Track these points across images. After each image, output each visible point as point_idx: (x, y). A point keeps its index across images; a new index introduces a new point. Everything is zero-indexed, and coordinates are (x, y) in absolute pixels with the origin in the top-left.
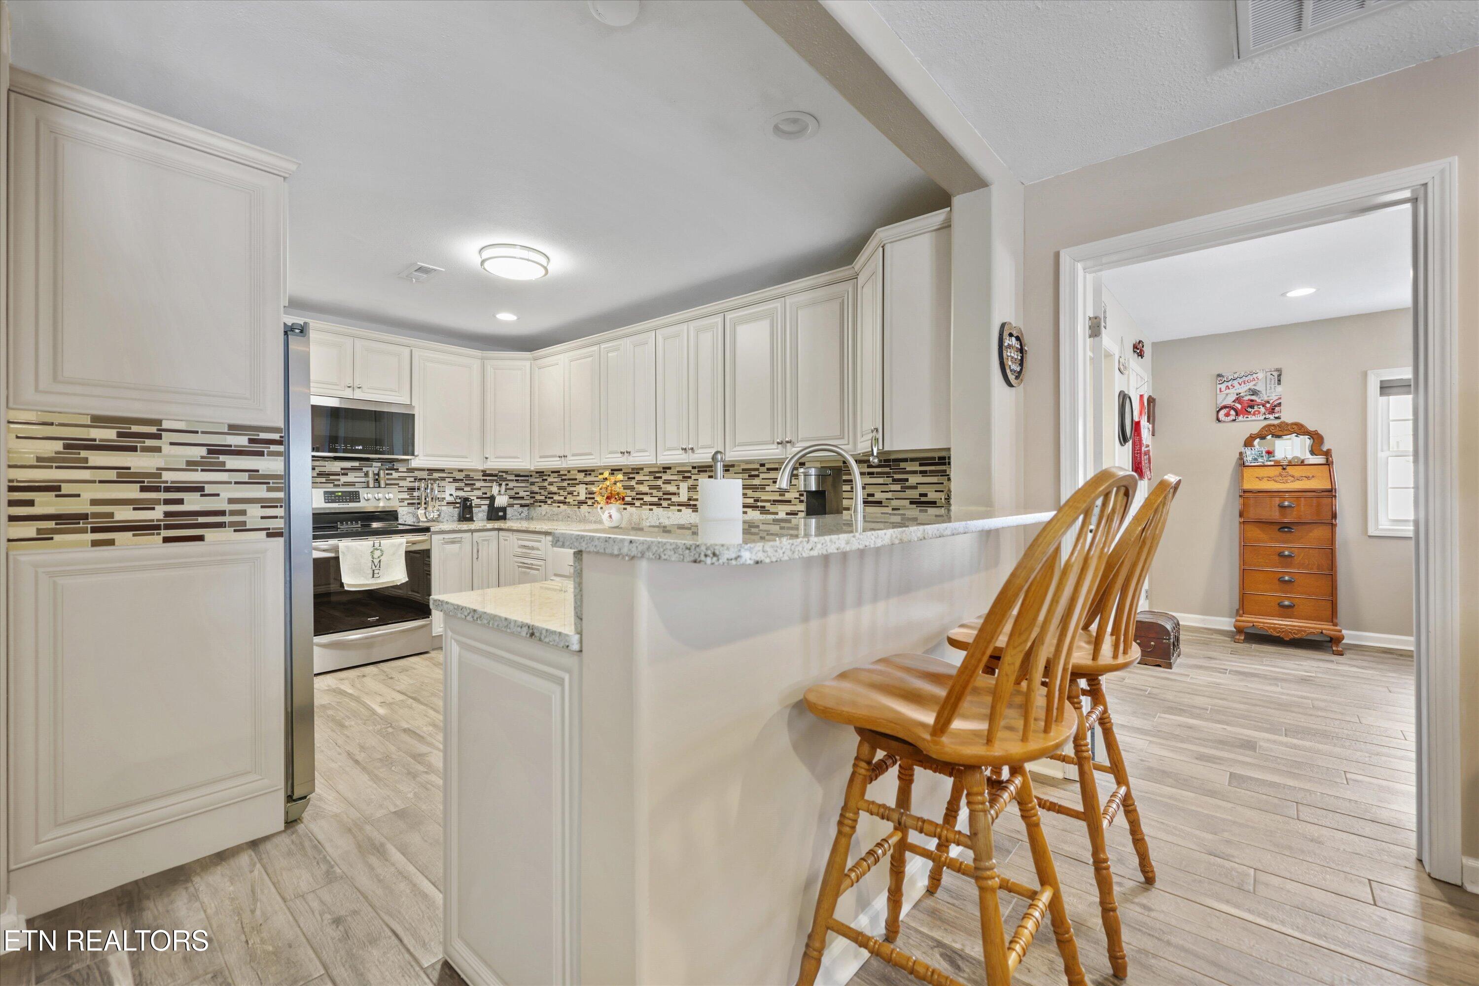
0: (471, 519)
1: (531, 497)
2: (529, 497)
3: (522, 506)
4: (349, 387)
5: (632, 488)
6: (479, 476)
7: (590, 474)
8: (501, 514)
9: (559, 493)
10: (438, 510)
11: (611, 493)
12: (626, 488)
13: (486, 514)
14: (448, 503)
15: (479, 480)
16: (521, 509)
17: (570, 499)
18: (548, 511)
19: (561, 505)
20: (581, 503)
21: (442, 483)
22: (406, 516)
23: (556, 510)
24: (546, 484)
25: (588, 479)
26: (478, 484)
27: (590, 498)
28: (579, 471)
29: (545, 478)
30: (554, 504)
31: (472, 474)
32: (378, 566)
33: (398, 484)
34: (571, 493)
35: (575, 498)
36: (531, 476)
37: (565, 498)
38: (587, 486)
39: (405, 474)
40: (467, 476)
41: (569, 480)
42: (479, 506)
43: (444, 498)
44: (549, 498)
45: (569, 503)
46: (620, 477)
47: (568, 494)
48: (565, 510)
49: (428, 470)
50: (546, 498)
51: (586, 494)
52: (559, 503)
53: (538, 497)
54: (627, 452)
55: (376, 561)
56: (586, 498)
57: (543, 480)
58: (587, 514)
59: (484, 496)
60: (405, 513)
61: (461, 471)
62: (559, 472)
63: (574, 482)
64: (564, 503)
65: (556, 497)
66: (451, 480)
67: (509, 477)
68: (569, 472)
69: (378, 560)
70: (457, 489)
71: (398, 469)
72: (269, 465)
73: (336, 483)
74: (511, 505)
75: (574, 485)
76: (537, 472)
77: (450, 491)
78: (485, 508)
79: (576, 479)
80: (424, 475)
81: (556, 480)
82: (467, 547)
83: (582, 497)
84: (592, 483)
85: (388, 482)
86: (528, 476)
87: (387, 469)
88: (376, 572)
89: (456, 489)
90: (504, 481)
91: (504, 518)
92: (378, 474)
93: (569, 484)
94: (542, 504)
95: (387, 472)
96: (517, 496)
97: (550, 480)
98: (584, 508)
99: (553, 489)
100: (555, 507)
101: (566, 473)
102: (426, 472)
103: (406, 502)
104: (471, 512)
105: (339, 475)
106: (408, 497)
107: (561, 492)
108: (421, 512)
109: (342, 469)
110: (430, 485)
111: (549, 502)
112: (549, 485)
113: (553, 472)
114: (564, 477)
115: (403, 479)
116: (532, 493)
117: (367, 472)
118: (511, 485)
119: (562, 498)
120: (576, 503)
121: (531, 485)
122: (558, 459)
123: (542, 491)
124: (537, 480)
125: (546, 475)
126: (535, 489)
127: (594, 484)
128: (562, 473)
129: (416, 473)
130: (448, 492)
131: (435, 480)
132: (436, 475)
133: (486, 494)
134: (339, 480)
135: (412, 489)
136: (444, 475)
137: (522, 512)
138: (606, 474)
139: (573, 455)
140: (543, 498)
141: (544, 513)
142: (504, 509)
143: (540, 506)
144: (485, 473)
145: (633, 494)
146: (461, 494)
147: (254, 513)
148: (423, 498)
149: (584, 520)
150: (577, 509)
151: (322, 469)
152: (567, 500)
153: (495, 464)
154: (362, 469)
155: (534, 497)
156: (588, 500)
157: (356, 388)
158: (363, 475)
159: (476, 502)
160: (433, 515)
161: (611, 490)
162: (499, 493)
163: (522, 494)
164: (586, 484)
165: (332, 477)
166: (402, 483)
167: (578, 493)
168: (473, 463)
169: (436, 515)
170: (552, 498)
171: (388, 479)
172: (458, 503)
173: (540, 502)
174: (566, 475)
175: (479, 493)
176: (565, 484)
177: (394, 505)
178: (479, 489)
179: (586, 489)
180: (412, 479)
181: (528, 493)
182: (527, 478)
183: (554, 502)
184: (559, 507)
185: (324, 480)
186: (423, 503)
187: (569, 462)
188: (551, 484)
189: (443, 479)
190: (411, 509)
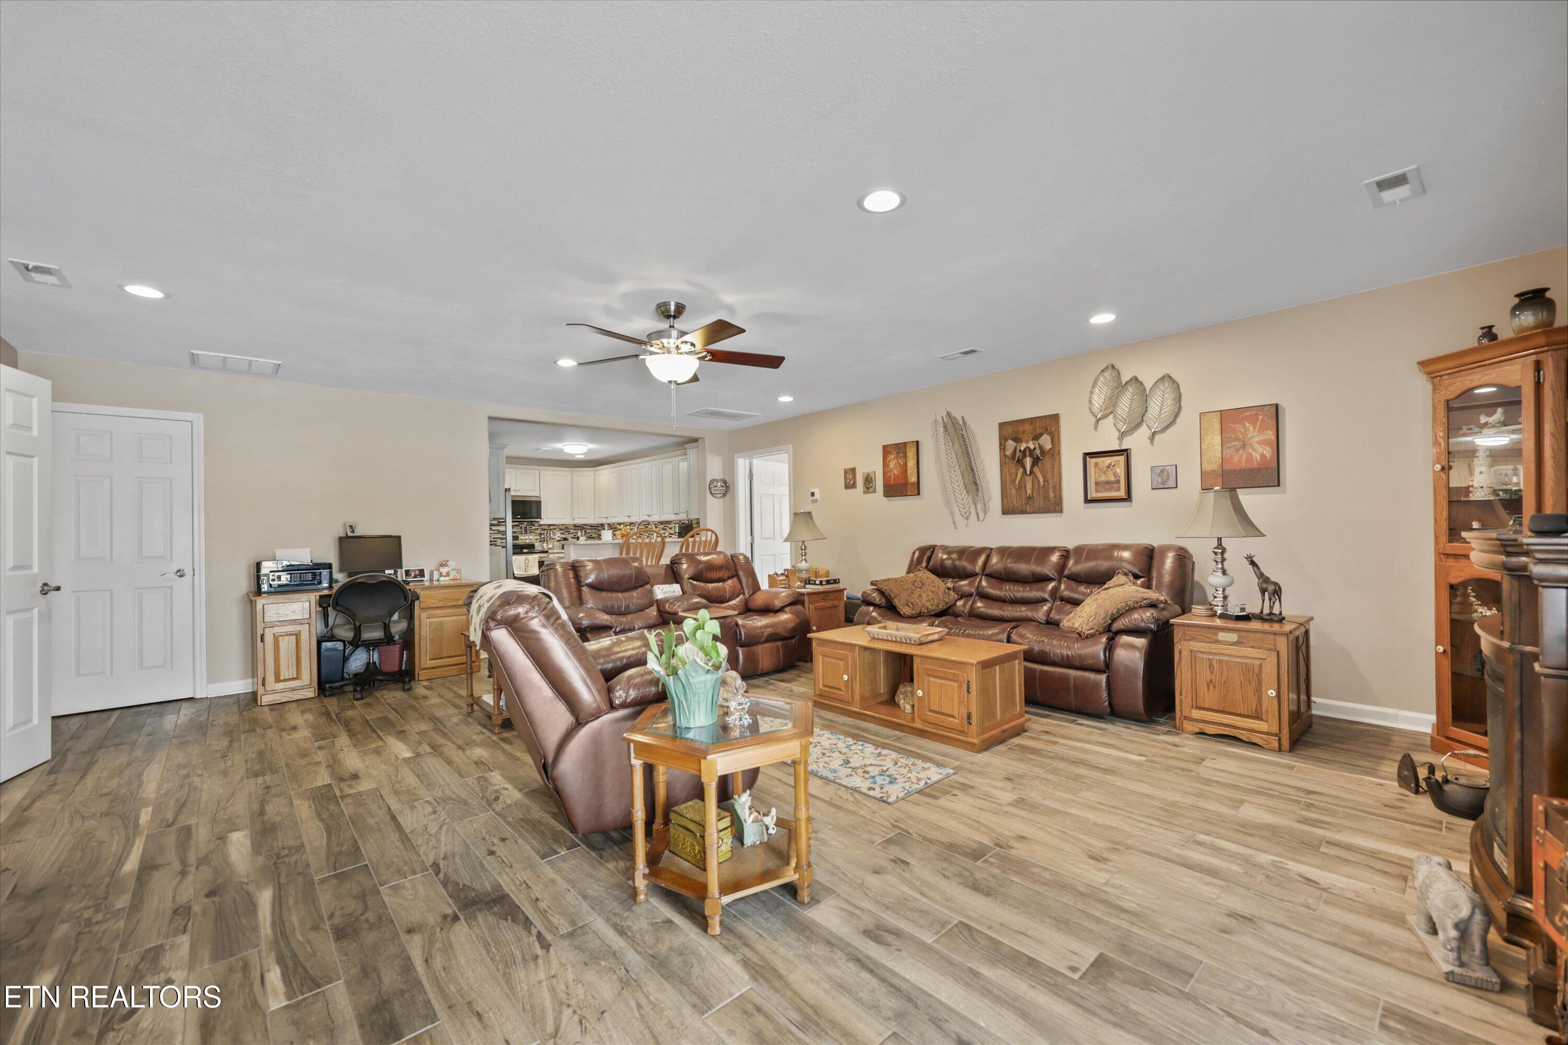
10: (552, 543)
14: (557, 540)
15: (571, 529)
21: (554, 531)
22: (538, 547)
26: (571, 531)
31: (569, 527)
32: (528, 567)
39: (538, 528)
40: (567, 528)
43: (555, 538)
49: (548, 525)
59: (574, 537)
60: (538, 545)
61: (564, 525)
66: (560, 530)
67: (586, 528)
69: (528, 564)
71: (535, 525)
72: (502, 528)
76: (601, 525)
77: (558, 535)
80: (546, 527)
87: (530, 526)
88: (527, 569)
89: (561, 534)
90: (584, 529)
96: (590, 536)
103: (538, 540)
106: (539, 537)
108: (545, 545)
110: (549, 532)
115: (537, 530)
117: (527, 527)
118: (587, 531)
121: (598, 531)
129: (543, 527)
131: (551, 530)
132: (552, 527)
133: (575, 535)
135: (541, 534)
136: (555, 527)
144: (575, 526)
146: (563, 536)
147: (499, 541)
148: (546, 538)
151: (515, 527)
153: (578, 521)
154: (525, 526)
158: (525, 528)
159: (570, 539)
160: (550, 546)
162: (581, 535)
163: (593, 535)
166: (536, 532)
168: (568, 521)
171: (531, 530)
172: (562, 540)
174: (612, 526)
175: (572, 535)
177: (533, 541)
178: (571, 533)
180: (541, 530)
181: (596, 535)
185: (515, 532)
186: (546, 540)
189: (555, 529)
190: (541, 543)
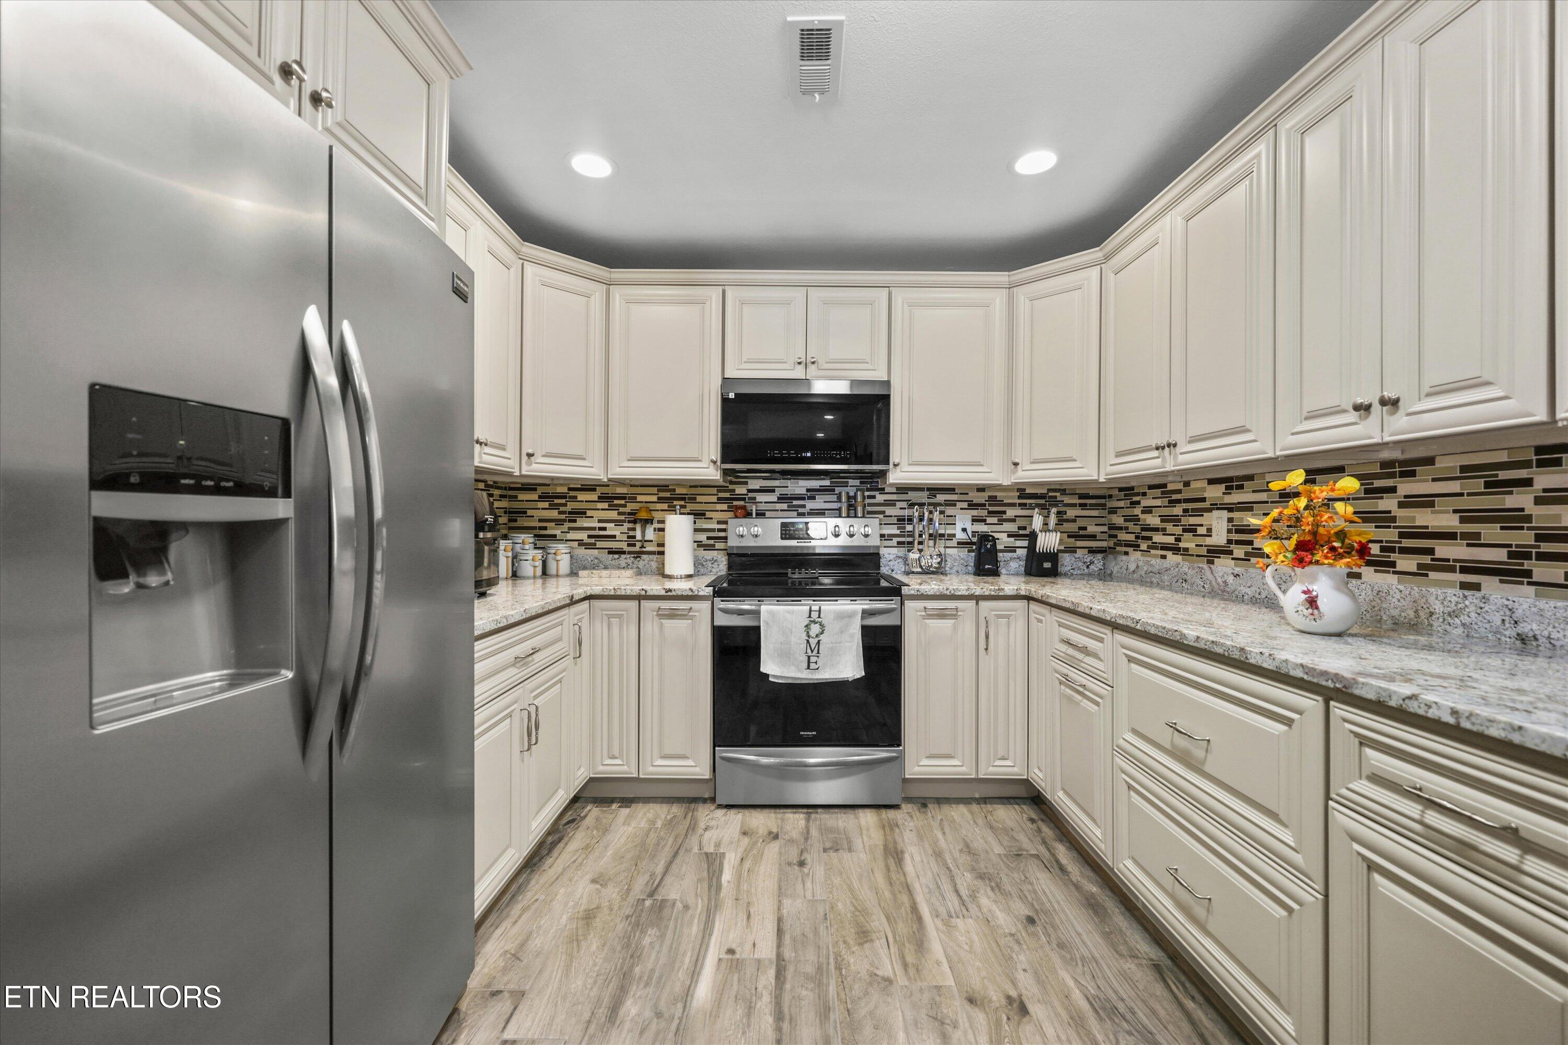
0: (995, 573)
1: (1111, 536)
2: (1106, 536)
3: (1092, 551)
4: (800, 363)
5: (1384, 519)
6: (1012, 497)
7: (1241, 487)
8: (1047, 565)
9: (1164, 529)
10: (940, 555)
11: (1314, 533)
12: (1366, 517)
13: (1023, 563)
14: (959, 543)
15: (1013, 505)
16: (1088, 558)
17: (1188, 543)
18: (1140, 564)
19: (1169, 554)
20: (1214, 553)
21: (950, 511)
22: (893, 562)
23: (1157, 563)
24: (1137, 511)
25: (1236, 497)
26: (1011, 513)
27: (1238, 542)
28: (1211, 482)
29: (1136, 499)
30: (1153, 552)
31: (1000, 495)
32: (816, 651)
33: (883, 512)
34: (1191, 530)
35: (1200, 540)
36: (1110, 496)
37: (1178, 540)
38: (1231, 515)
39: (894, 497)
40: (992, 499)
41: (1187, 501)
42: (1012, 549)
43: (954, 535)
44: (1145, 538)
45: (1186, 549)
46: (1349, 484)
47: (1184, 531)
48: (1177, 565)
49: (929, 489)
50: (1137, 537)
51: (1229, 531)
52: (1163, 548)
53: (1123, 536)
54: (1383, 402)
55: (813, 642)
56: (1230, 542)
57: (1132, 503)
58: (1231, 579)
59: (1021, 532)
60: (892, 557)
61: (981, 489)
62: (1165, 486)
63: (1199, 506)
64: (1176, 550)
65: (1158, 538)
66: (965, 505)
67: (1067, 500)
68: (1187, 484)
69: (817, 640)
70: (975, 520)
71: (883, 489)
73: (801, 510)
74: (1072, 550)
75: (1199, 512)
76: (1121, 490)
77: (962, 524)
78: (1022, 553)
79: (1203, 500)
80: (923, 497)
81: (1158, 502)
82: (967, 628)
83: (1219, 538)
84: (1247, 507)
85: (869, 509)
86: (1103, 497)
87: (868, 490)
88: (813, 659)
89: (973, 521)
90: (1056, 506)
91: (1054, 573)
92: (855, 497)
93: (1185, 511)
94: (1130, 550)
95: (867, 493)
96: (1082, 532)
97: (1145, 502)
98: (1224, 565)
99: (1153, 520)
100: (1155, 556)
101: (1180, 486)
102: (926, 493)
103: (895, 540)
104: (995, 562)
105: (803, 499)
106: (898, 532)
107: (1170, 527)
108: (914, 556)
109: (808, 490)
110: (926, 514)
111: (1144, 546)
112: (1143, 512)
113: (1151, 487)
114: (1175, 497)
115: (891, 503)
116: (1112, 527)
117: (840, 493)
118: (1071, 513)
119: (1171, 540)
120: (1203, 551)
121: (1110, 513)
122: (1155, 453)
123: (1130, 525)
124: (1121, 504)
125: (1137, 494)
126: (1118, 520)
127: (1251, 509)
128: (1170, 487)
129: (912, 496)
130: (959, 526)
131: (935, 505)
132: (941, 498)
133: (1025, 528)
134: (804, 506)
135: (901, 520)
136: (954, 497)
137: (1092, 563)
138: (1296, 478)
139: (1193, 440)
140: (1131, 537)
141: (1132, 567)
142: (1053, 557)
143: (1126, 553)
145: (1390, 535)
146: (982, 528)
148: (917, 536)
149: (1223, 594)
150: (1205, 566)
151: (784, 491)
152: (1182, 545)
153: (1031, 474)
154: (834, 490)
155: (1116, 536)
156: (1233, 546)
157: (809, 365)
158: (834, 498)
159: (1003, 540)
160: (931, 562)
161: (1317, 525)
162: (1045, 528)
163: (1092, 529)
164: (1230, 510)
165: (795, 502)
166: (889, 511)
167: (1209, 530)
169: (935, 561)
170: (1150, 538)
171: (870, 505)
172: (974, 544)
173: (1126, 545)
174: (1179, 491)
175: (1012, 527)
176: (1178, 510)
177: (876, 544)
178: (1013, 520)
179: (1230, 520)
180: (904, 505)
181: (1105, 529)
182: (1103, 501)
183: (1154, 546)
184: (1164, 557)
185: (785, 506)
186: (916, 542)
187: (1181, 458)
188: (1148, 510)
189: (952, 504)
190: (901, 551)
